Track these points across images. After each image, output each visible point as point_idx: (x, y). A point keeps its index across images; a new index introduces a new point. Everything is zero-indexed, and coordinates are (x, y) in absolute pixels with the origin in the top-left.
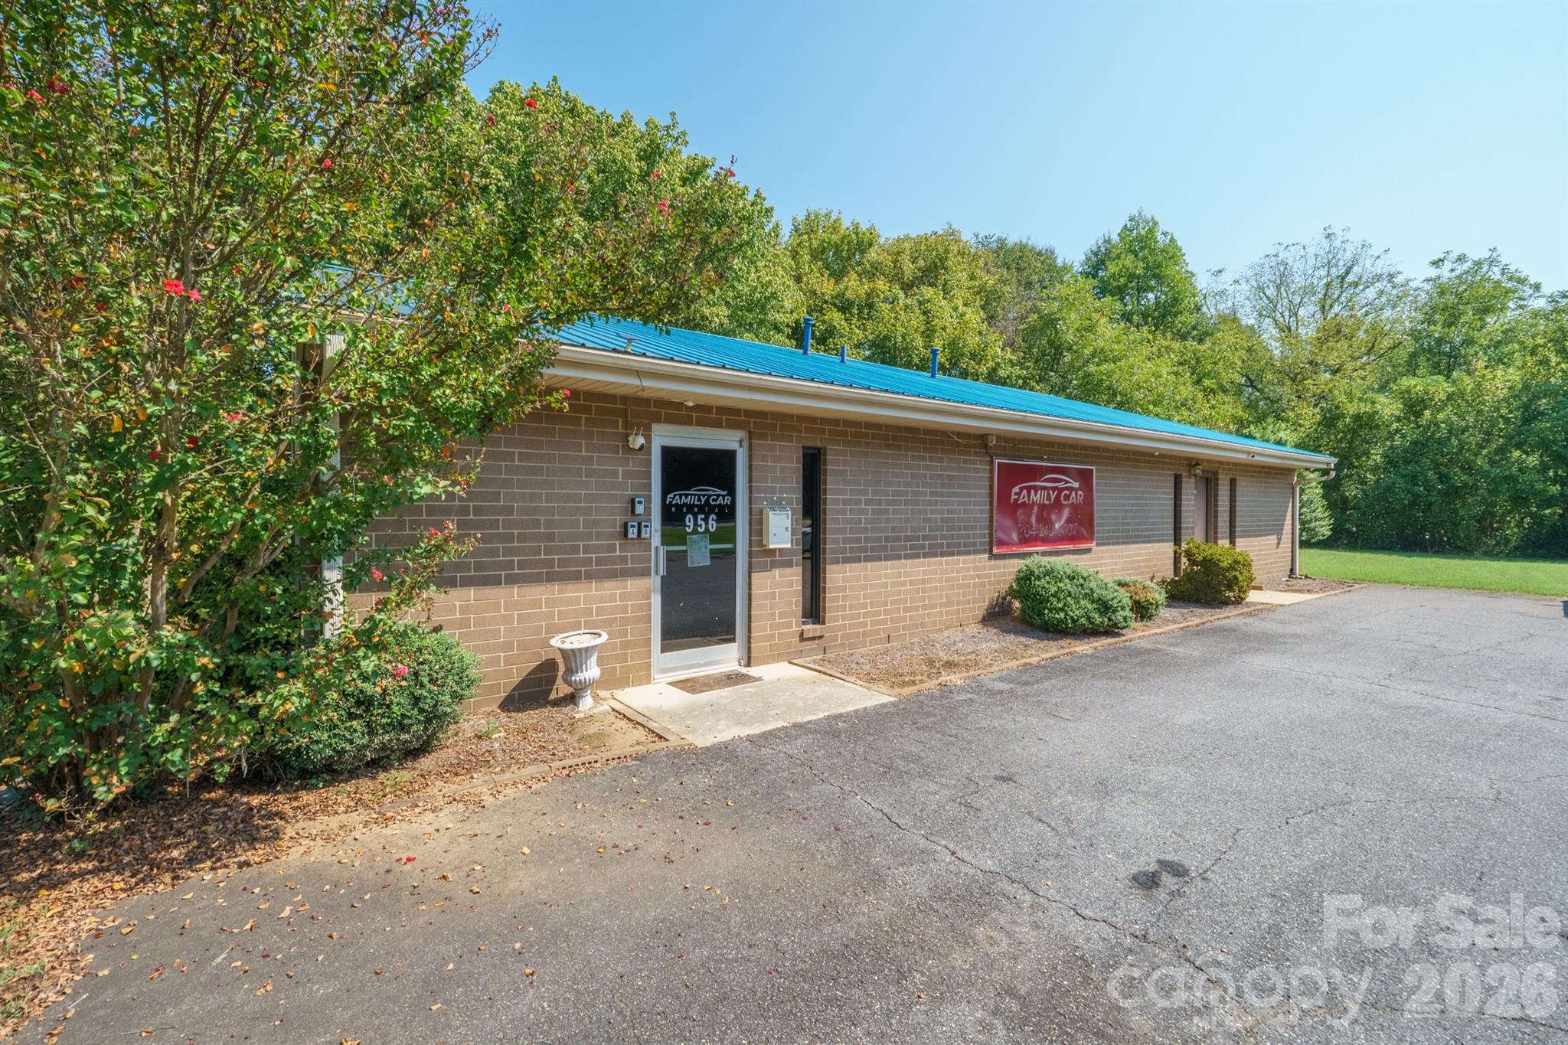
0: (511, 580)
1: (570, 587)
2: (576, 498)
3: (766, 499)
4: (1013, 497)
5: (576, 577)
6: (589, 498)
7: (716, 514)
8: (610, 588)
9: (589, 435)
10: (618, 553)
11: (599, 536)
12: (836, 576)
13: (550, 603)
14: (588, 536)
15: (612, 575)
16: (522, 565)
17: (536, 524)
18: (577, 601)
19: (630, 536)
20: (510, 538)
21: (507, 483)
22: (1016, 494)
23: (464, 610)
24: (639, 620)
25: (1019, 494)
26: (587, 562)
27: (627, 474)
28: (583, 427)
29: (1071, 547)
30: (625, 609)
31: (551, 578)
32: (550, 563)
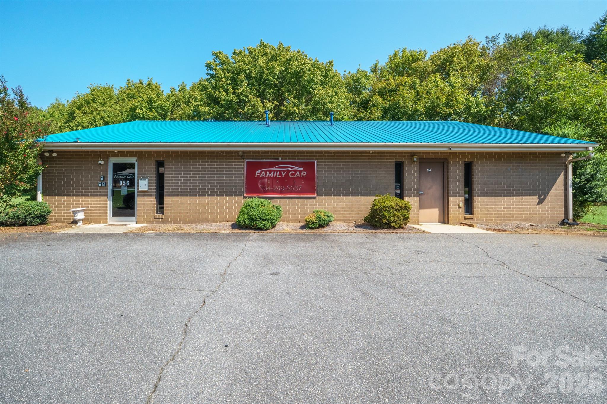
0: (74, 195)
1: (86, 198)
2: (88, 177)
3: (142, 176)
4: (257, 175)
5: (88, 195)
6: (91, 177)
7: (129, 180)
8: (96, 199)
9: (91, 161)
10: (98, 190)
11: (94, 186)
12: (168, 200)
13: (82, 201)
14: (91, 186)
15: (97, 195)
16: (76, 192)
17: (79, 183)
18: (88, 201)
19: (103, 186)
20: (73, 186)
21: (73, 173)
22: (258, 173)
23: (64, 201)
24: (103, 207)
25: (260, 173)
26: (91, 192)
27: (101, 171)
28: (90, 160)
29: (298, 195)
30: (100, 204)
31: (82, 195)
32: (82, 192)
